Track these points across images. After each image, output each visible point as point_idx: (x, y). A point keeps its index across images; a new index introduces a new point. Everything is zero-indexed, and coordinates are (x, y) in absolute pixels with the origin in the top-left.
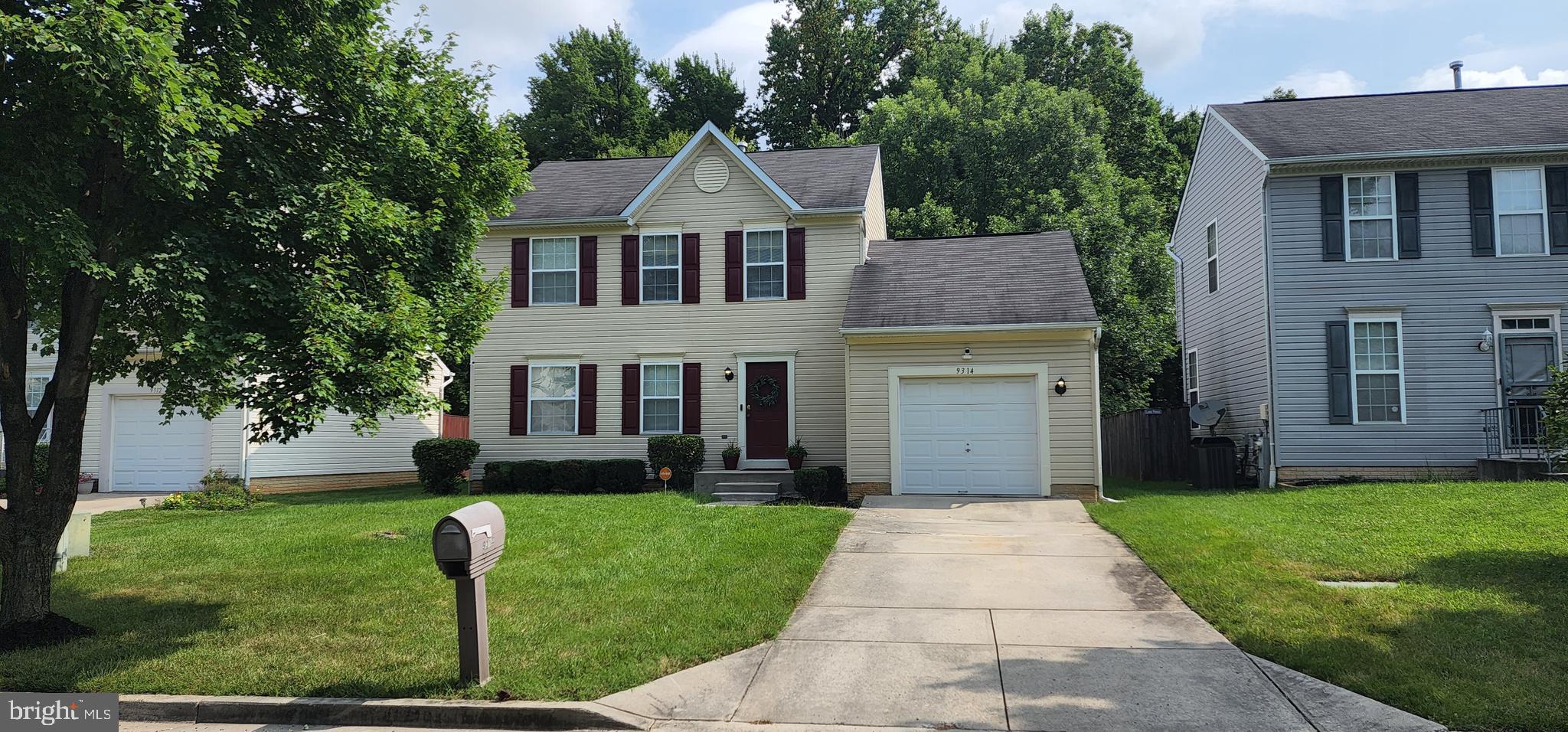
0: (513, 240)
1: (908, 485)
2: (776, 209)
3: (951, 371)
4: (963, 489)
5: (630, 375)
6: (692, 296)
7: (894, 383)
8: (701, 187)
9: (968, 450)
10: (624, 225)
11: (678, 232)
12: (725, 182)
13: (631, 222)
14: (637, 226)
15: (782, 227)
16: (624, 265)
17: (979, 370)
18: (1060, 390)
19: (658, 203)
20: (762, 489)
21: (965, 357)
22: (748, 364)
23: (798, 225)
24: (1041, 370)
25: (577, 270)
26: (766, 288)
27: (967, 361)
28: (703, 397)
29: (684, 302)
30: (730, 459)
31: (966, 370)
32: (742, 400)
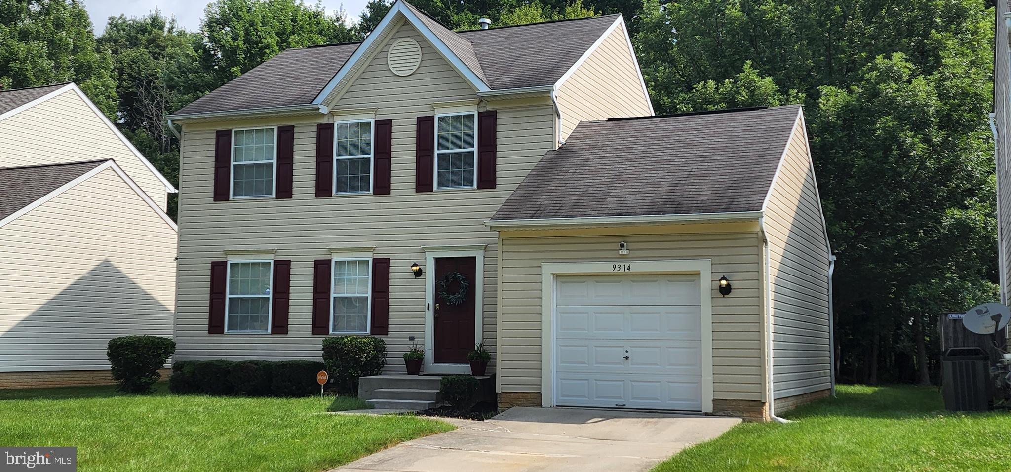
0: (218, 132)
1: (563, 396)
2: (468, 92)
3: (606, 267)
4: (620, 402)
5: (322, 270)
6: (383, 187)
7: (548, 281)
8: (394, 70)
9: (627, 358)
10: (317, 114)
11: (371, 119)
12: (418, 64)
13: (324, 110)
14: (332, 114)
15: (473, 111)
16: (318, 155)
17: (638, 267)
18: (726, 291)
19: (353, 89)
20: (420, 396)
21: (620, 252)
22: (438, 260)
23: (490, 107)
24: (704, 267)
25: (275, 161)
26: (456, 177)
27: (624, 258)
28: (391, 295)
29: (376, 193)
30: (414, 363)
31: (622, 267)
32: (430, 298)
